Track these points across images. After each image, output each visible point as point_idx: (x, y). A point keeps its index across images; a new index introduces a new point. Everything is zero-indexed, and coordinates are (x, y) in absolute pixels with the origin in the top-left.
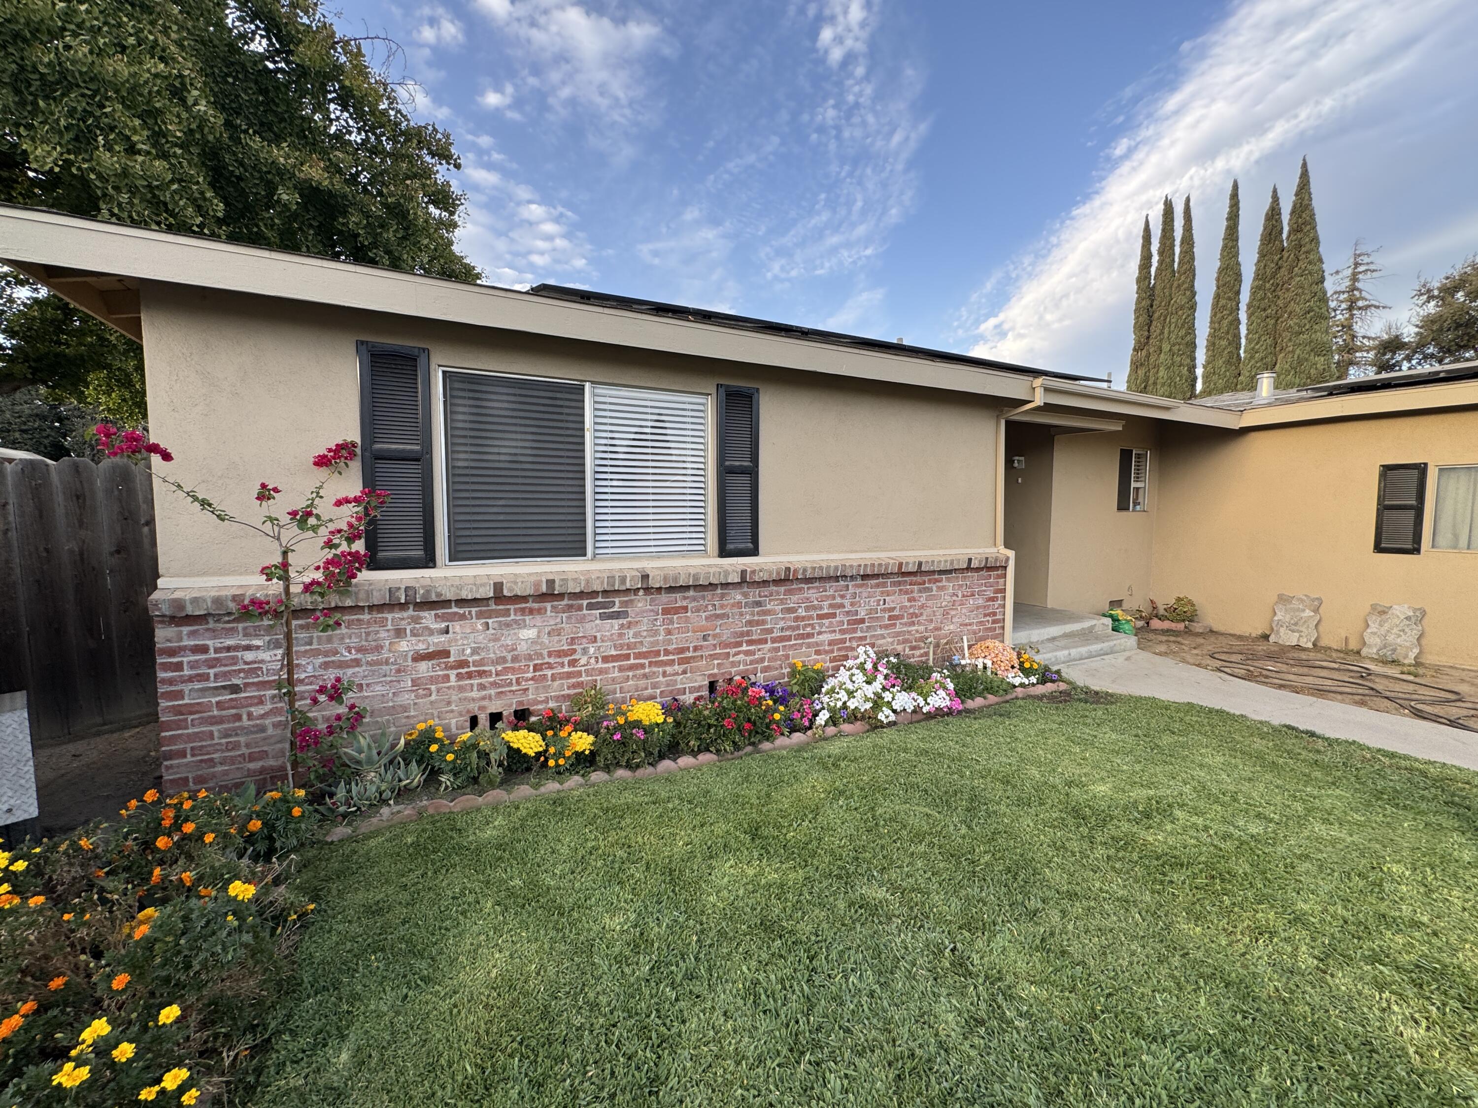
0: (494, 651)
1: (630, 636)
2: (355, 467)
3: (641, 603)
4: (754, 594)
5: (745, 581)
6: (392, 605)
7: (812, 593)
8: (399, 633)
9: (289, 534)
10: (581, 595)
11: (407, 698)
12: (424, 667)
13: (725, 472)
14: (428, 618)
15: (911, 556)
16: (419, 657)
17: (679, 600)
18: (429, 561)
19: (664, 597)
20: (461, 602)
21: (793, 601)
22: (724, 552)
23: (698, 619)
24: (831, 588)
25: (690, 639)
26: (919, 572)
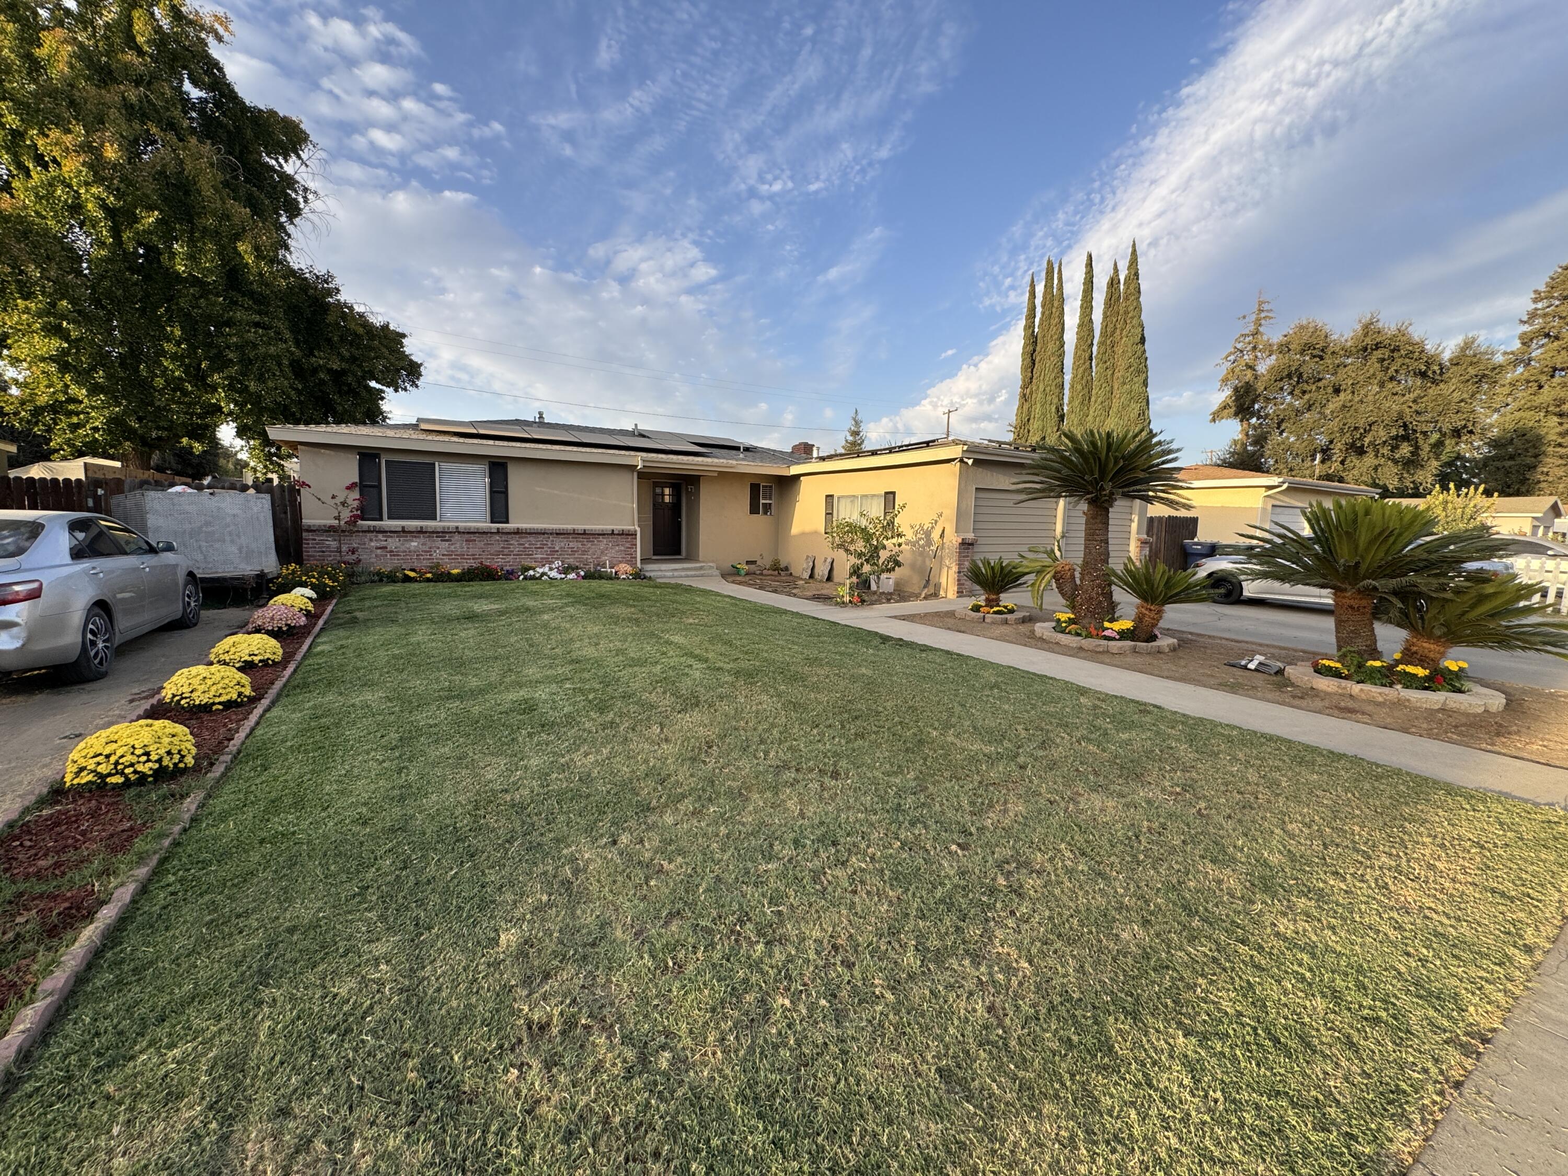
0: (403, 548)
1: (452, 548)
2: (357, 489)
3: (457, 537)
4: (505, 537)
5: (499, 532)
6: (369, 531)
7: (532, 539)
8: (371, 540)
9: (340, 508)
10: (433, 532)
11: (373, 560)
12: (379, 551)
13: (493, 493)
14: (380, 536)
15: (580, 527)
16: (377, 548)
17: (472, 537)
18: (381, 519)
19: (467, 536)
20: (391, 532)
21: (522, 541)
22: (492, 522)
23: (480, 544)
24: (541, 538)
25: (477, 551)
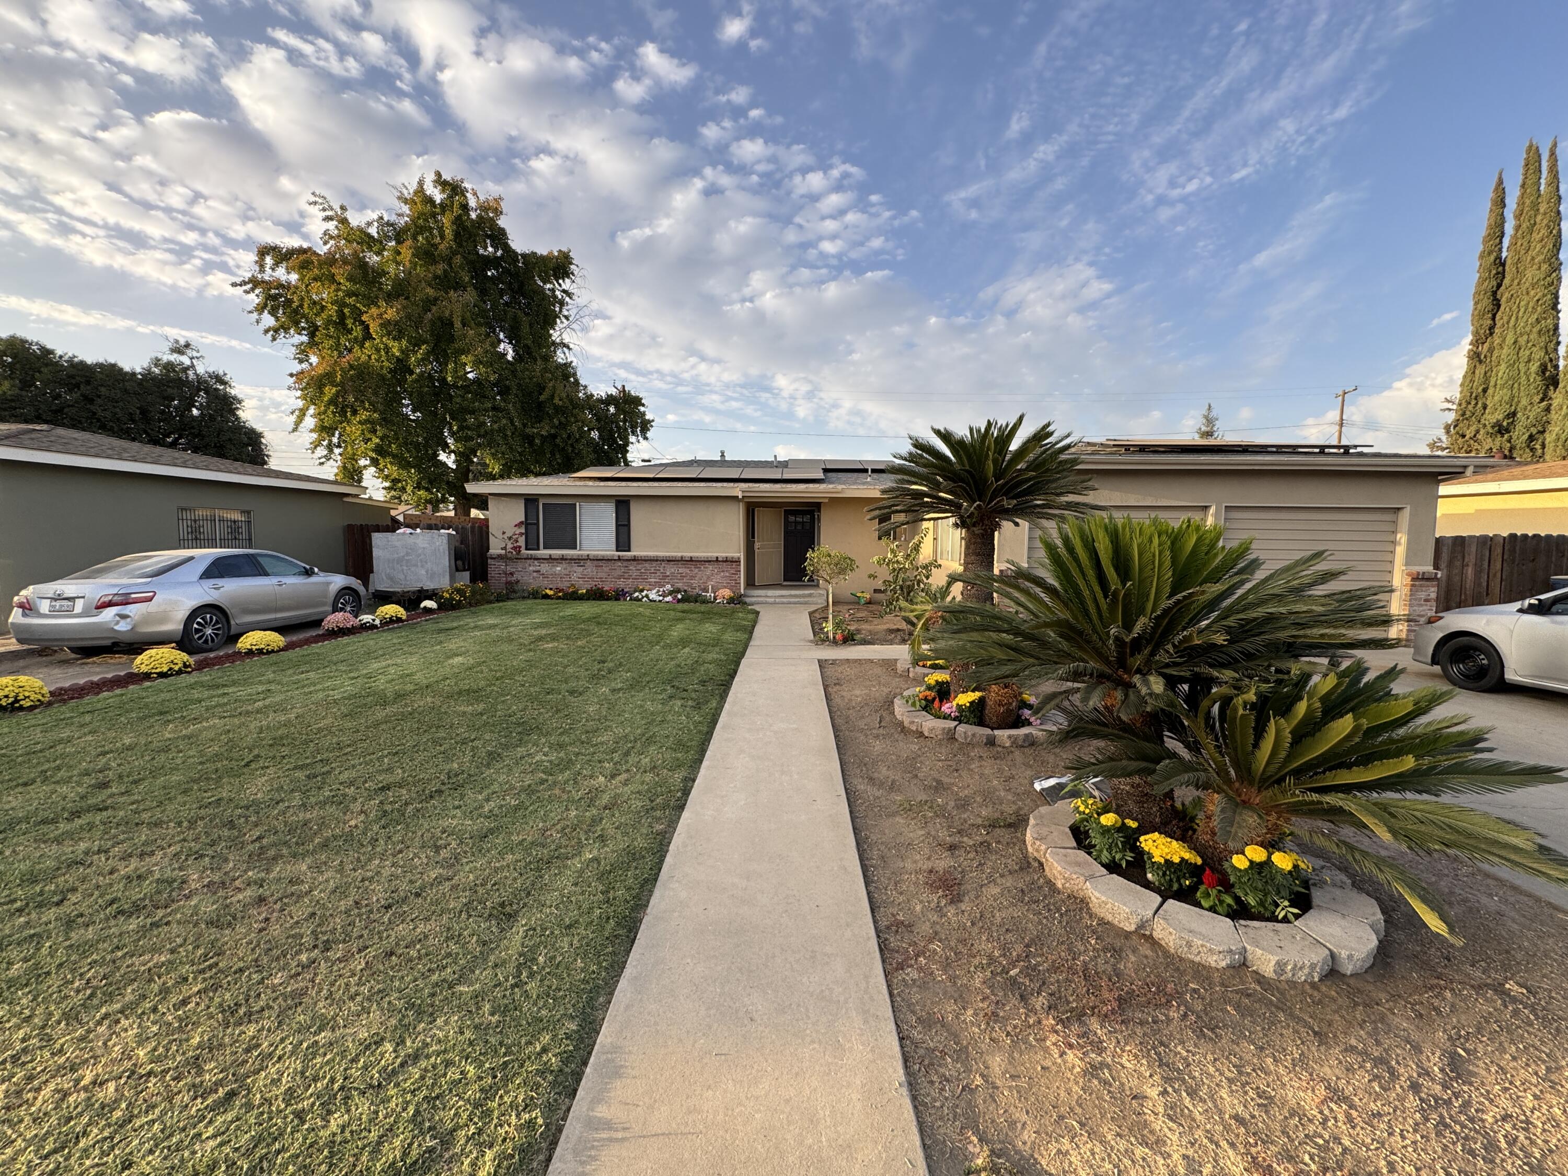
0: (550, 572)
1: (584, 572)
2: (523, 526)
3: (589, 563)
4: (625, 564)
5: (619, 559)
6: (530, 559)
7: (647, 565)
8: (531, 565)
9: (507, 541)
10: (573, 559)
11: (530, 580)
12: (534, 574)
13: (618, 526)
14: (537, 562)
15: (687, 555)
16: (533, 571)
17: (600, 563)
18: (538, 549)
19: (596, 562)
20: (544, 559)
21: (639, 567)
22: (617, 550)
23: (606, 569)
24: (654, 564)
26: (691, 560)
